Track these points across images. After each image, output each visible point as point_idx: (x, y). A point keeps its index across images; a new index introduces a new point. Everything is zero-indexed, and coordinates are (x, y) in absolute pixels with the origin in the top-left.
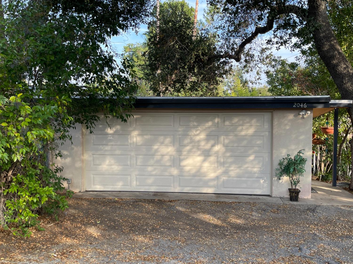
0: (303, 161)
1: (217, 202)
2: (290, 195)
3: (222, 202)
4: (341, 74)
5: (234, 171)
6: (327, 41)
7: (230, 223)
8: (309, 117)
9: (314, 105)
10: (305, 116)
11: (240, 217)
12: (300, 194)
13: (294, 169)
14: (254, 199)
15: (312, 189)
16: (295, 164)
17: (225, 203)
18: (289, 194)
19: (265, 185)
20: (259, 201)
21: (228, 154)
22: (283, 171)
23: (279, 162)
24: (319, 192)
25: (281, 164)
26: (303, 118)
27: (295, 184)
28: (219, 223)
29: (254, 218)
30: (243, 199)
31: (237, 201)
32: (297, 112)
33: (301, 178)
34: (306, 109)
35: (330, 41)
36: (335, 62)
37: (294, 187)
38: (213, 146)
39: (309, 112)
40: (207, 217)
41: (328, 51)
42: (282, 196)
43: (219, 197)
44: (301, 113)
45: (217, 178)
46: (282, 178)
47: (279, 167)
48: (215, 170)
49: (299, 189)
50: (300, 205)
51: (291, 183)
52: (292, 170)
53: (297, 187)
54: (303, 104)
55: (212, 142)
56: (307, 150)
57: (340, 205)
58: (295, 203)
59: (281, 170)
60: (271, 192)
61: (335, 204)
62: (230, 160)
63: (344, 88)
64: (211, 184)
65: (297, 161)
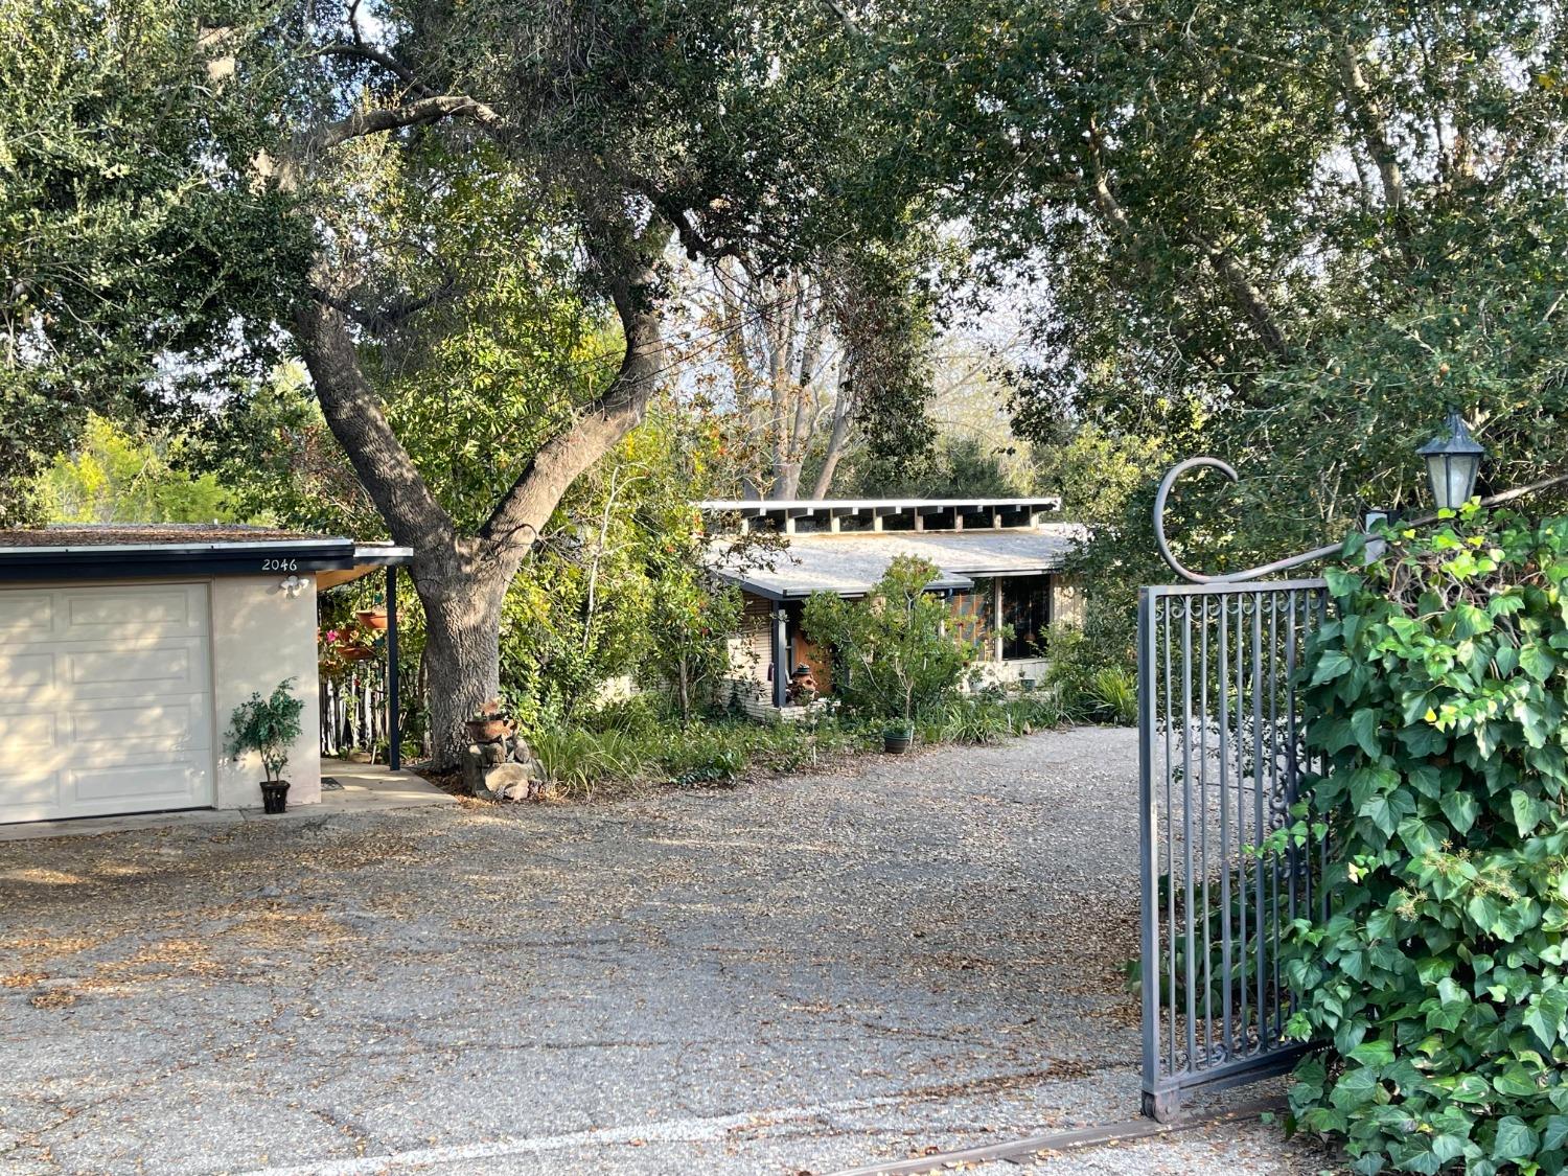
0: (292, 708)
1: (59, 839)
2: (265, 798)
3: (75, 838)
4: (385, 480)
5: (103, 754)
6: (346, 396)
7: (100, 877)
8: (304, 593)
9: (315, 564)
10: (296, 593)
11: (127, 862)
12: (289, 792)
13: (271, 728)
14: (167, 819)
15: (324, 780)
16: (271, 716)
17: (84, 837)
18: (261, 796)
19: (197, 781)
20: (181, 823)
21: (84, 706)
22: (245, 736)
23: (230, 715)
24: (347, 788)
25: (237, 720)
26: (291, 596)
27: (277, 768)
28: (72, 879)
29: (164, 859)
30: (134, 824)
31: (117, 829)
32: (274, 581)
33: (291, 750)
34: (299, 574)
35: (355, 397)
36: (368, 449)
37: (273, 778)
38: (37, 686)
39: (305, 582)
40: (34, 874)
41: (349, 421)
42: (245, 806)
43: (66, 826)
44: (285, 585)
45: (55, 776)
46: (242, 756)
47: (233, 729)
48: (44, 757)
49: (288, 780)
50: (287, 820)
51: (266, 766)
52: (263, 732)
53: (282, 777)
54: (288, 562)
55: (32, 677)
56: (303, 679)
57: (386, 808)
58: (277, 817)
59: (237, 736)
60: (216, 799)
61: (376, 808)
62: (91, 725)
63: (395, 516)
64: (36, 795)
65: (276, 708)
